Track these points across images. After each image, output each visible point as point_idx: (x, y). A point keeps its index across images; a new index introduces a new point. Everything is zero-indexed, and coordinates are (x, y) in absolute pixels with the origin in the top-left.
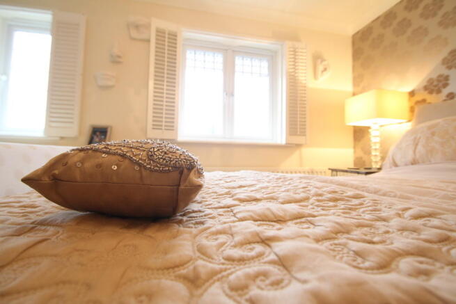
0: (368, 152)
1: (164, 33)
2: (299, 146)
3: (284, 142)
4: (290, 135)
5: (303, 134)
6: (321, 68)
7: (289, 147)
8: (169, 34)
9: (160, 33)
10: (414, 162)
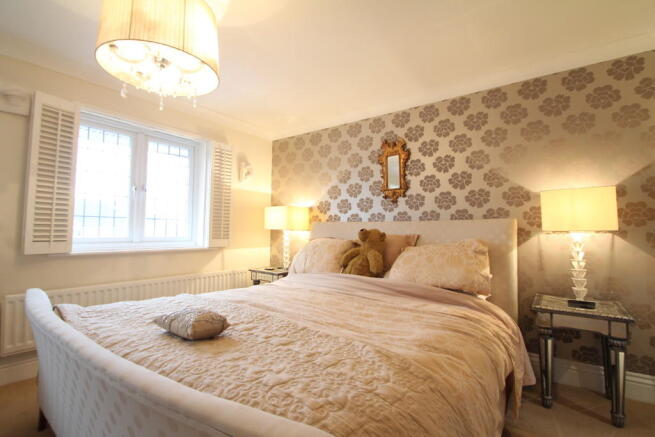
0: (281, 251)
1: (57, 114)
2: (221, 249)
3: (206, 246)
4: (214, 238)
5: (227, 236)
6: (245, 171)
7: (212, 251)
8: (63, 115)
9: (51, 114)
10: (304, 272)
